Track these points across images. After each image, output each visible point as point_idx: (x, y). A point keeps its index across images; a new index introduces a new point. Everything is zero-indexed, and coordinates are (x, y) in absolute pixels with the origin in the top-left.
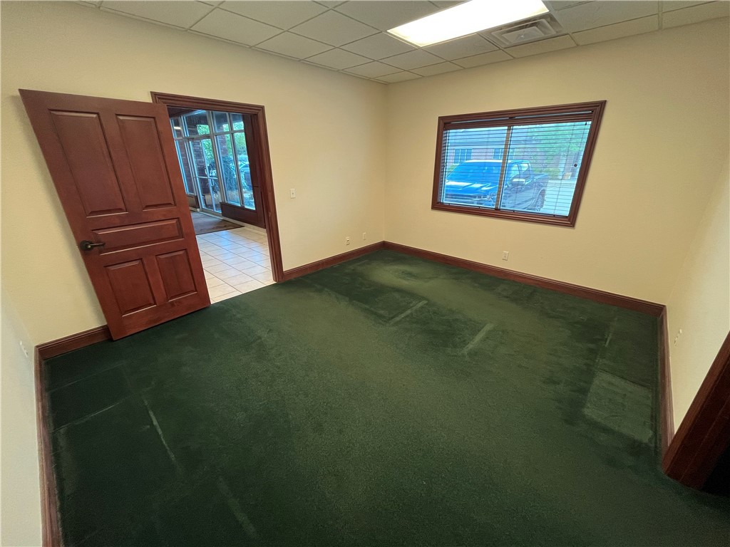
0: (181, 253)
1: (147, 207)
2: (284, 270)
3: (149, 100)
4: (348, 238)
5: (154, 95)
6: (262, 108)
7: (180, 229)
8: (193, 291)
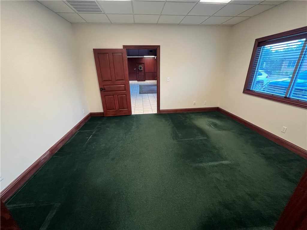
0: (125, 96)
1: (117, 80)
2: (160, 109)
3: (122, 48)
4: (194, 102)
5: (124, 46)
6: (159, 46)
7: (125, 88)
8: (126, 108)
